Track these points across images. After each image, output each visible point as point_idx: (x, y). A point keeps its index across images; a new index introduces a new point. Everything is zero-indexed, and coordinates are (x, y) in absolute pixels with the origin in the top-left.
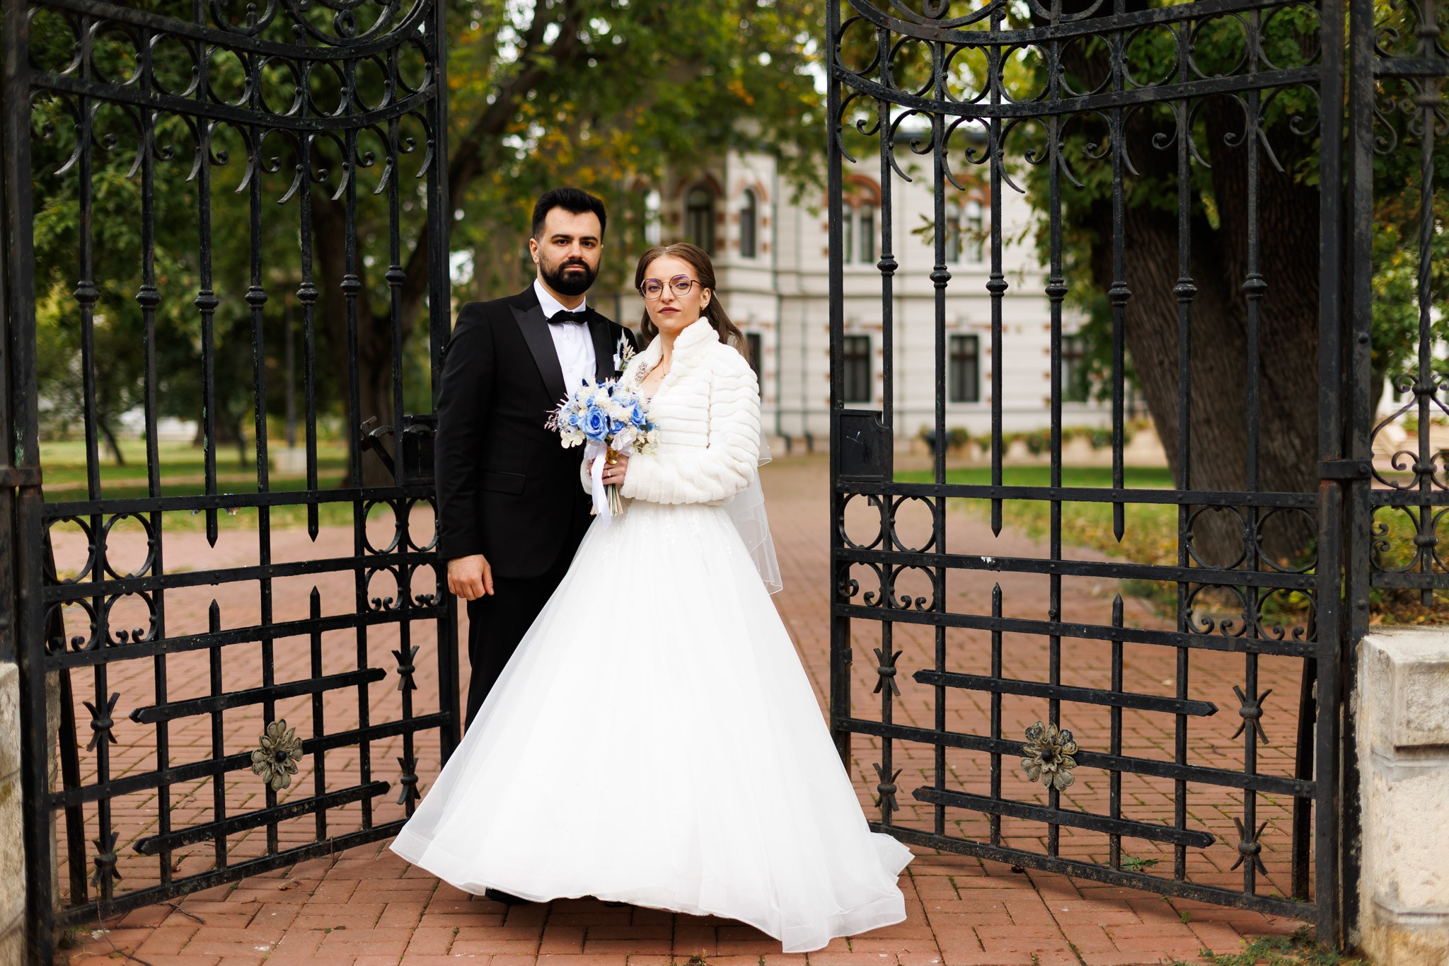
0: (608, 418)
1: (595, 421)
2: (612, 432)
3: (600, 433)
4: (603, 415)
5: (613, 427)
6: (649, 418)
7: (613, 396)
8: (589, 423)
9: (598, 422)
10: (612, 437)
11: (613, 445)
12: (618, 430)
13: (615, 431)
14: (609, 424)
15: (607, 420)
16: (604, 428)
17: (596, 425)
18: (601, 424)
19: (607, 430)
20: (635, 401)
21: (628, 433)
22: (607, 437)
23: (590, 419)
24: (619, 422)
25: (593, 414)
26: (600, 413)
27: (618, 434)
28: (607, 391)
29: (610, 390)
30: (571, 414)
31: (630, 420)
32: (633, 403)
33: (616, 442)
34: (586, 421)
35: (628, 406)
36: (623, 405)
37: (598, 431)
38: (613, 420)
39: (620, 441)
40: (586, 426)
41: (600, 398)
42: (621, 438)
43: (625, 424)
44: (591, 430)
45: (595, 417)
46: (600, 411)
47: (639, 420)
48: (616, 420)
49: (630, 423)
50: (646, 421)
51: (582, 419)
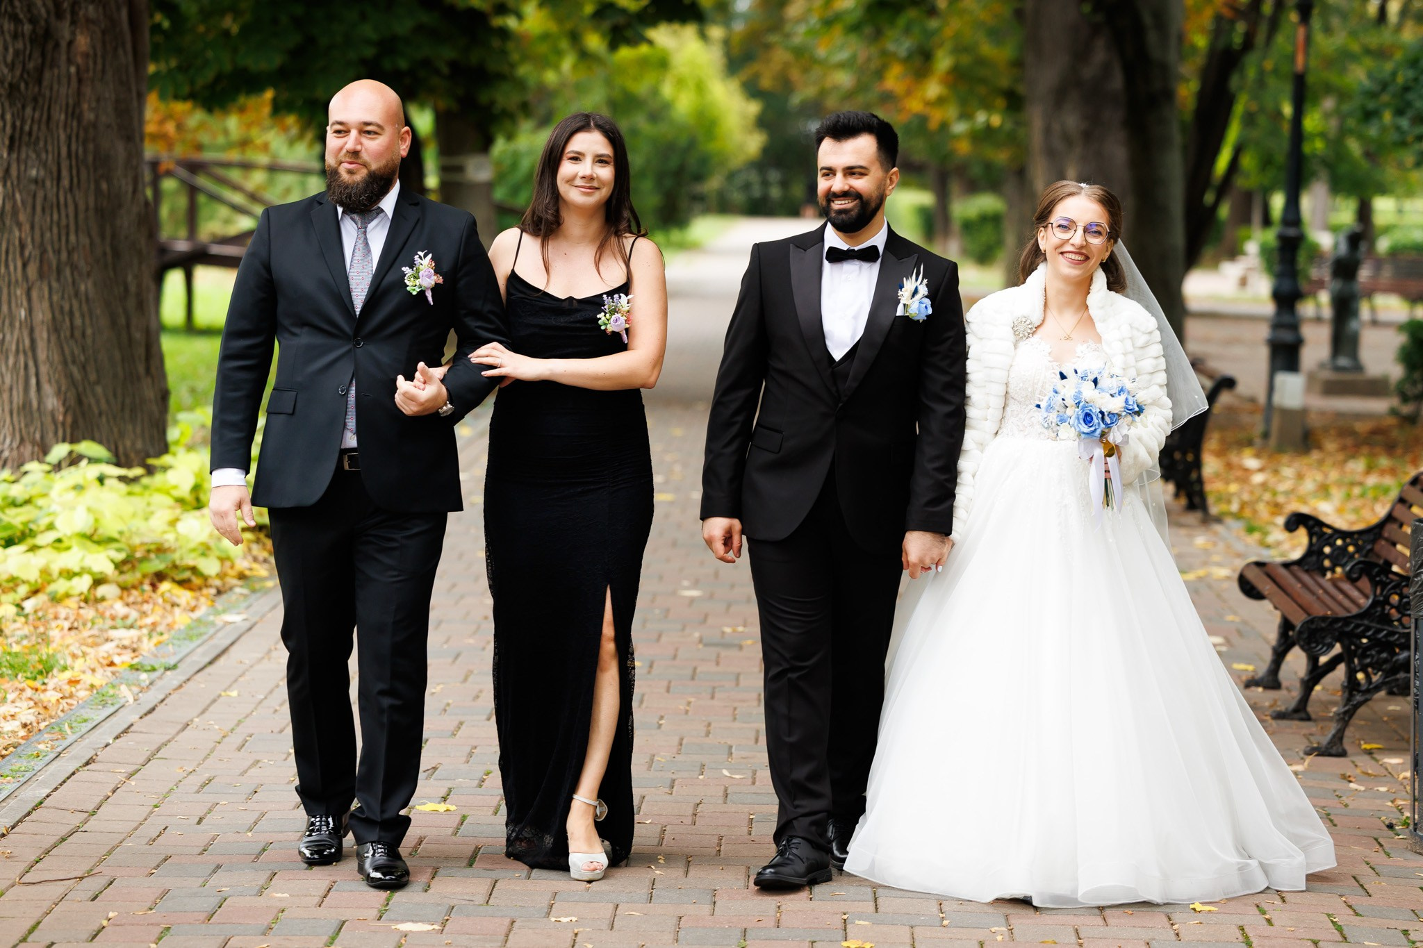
0: (1102, 413)
3: (1095, 430)
5: (1108, 420)
6: (1139, 401)
9: (1092, 419)
10: (1106, 430)
11: (1111, 438)
12: (1113, 423)
13: (1111, 424)
14: (1103, 419)
15: (1100, 416)
16: (1099, 423)
17: (1090, 422)
18: (1095, 421)
19: (1103, 426)
20: (1122, 388)
21: (1125, 424)
22: (1102, 431)
23: (1081, 417)
24: (1113, 414)
25: (1084, 412)
26: (1091, 408)
27: (1115, 427)
28: (1093, 384)
29: (1095, 381)
30: (1056, 413)
31: (1123, 410)
32: (1121, 391)
33: (1114, 436)
34: (1078, 419)
35: (1117, 395)
36: (1112, 395)
37: (1093, 429)
38: (1106, 414)
39: (1118, 433)
40: (1079, 425)
41: (1088, 392)
42: (1118, 430)
43: (1119, 415)
44: (1085, 429)
45: (1087, 415)
46: (1091, 406)
47: (1131, 407)
48: (1110, 413)
49: (1124, 413)
50: (1138, 406)
51: (1073, 418)
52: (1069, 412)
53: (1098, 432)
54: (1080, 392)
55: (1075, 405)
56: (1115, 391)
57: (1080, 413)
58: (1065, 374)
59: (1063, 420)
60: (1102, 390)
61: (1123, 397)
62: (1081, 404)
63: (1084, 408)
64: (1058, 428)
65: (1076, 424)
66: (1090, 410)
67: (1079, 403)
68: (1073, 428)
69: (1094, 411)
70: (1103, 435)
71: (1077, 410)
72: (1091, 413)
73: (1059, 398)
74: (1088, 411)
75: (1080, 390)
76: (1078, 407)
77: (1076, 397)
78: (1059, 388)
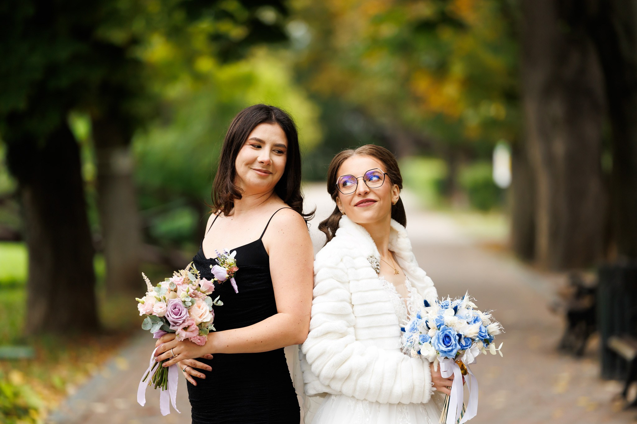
0: (460, 336)
1: (446, 339)
2: (463, 348)
3: (452, 350)
4: (454, 333)
5: (463, 343)
6: (490, 331)
7: (458, 314)
8: (441, 341)
9: (450, 340)
10: (461, 352)
11: (464, 359)
12: (467, 346)
13: (465, 346)
14: (459, 341)
15: (457, 338)
16: (456, 344)
17: (449, 342)
18: (453, 342)
19: (459, 347)
20: (477, 318)
21: (477, 348)
22: (458, 352)
23: (441, 338)
24: (468, 338)
25: (444, 334)
26: (450, 330)
27: (468, 350)
28: (453, 312)
29: (456, 310)
30: (419, 334)
31: (477, 335)
32: (476, 320)
33: (467, 356)
34: (438, 339)
35: (473, 323)
36: (468, 323)
37: (450, 348)
38: (463, 337)
39: (471, 355)
40: (439, 344)
41: (449, 317)
42: (471, 352)
43: (473, 340)
44: (443, 348)
45: (447, 336)
46: (451, 329)
47: (484, 334)
48: (465, 337)
49: (477, 339)
50: (489, 335)
51: (433, 338)
52: (431, 333)
53: (455, 352)
54: (441, 317)
55: (436, 327)
56: (471, 319)
57: (440, 334)
58: (429, 302)
59: (424, 340)
60: (461, 318)
61: (478, 324)
62: (442, 327)
63: (444, 330)
64: (420, 346)
65: (436, 343)
66: (450, 332)
67: (440, 326)
68: (433, 347)
69: (452, 333)
70: (457, 355)
71: (438, 331)
72: (450, 335)
73: (423, 322)
74: (448, 333)
75: (443, 315)
76: (439, 329)
77: (437, 320)
78: (424, 314)
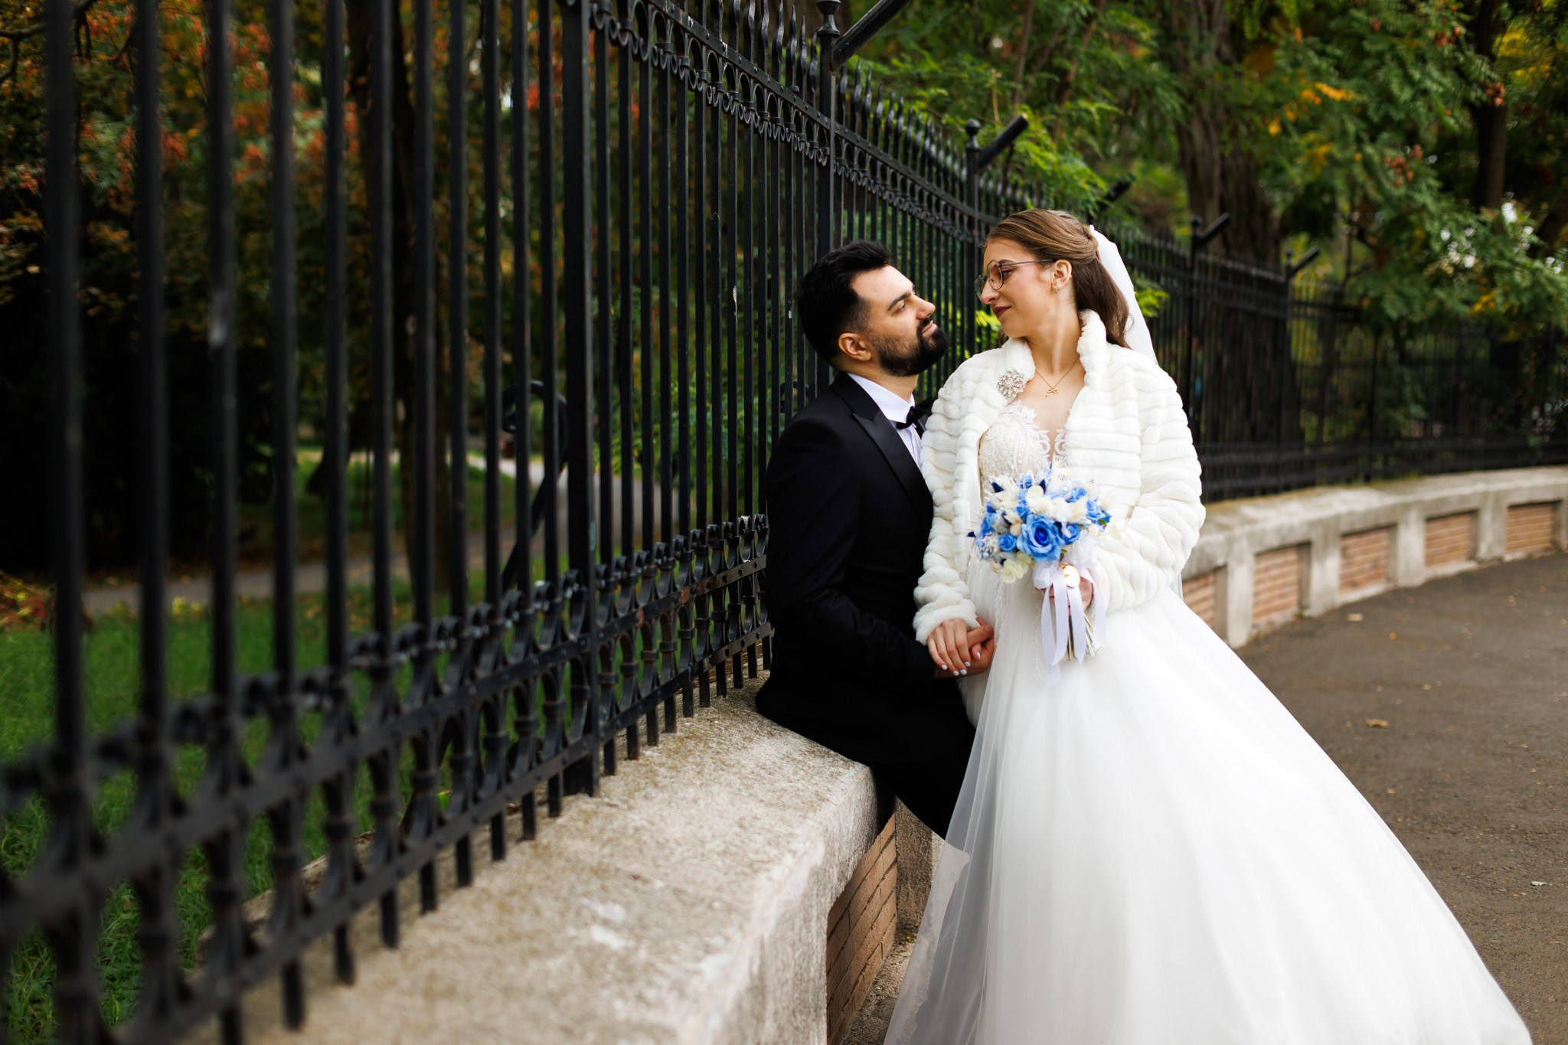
0: (1058, 524)
1: (1040, 534)
2: (1068, 542)
5: (1068, 533)
9: (1046, 534)
10: (1068, 547)
12: (1074, 537)
13: (1071, 538)
14: (1060, 532)
15: (1056, 528)
16: (1057, 539)
17: (1045, 539)
18: (1051, 536)
19: (1062, 541)
21: (1089, 536)
22: (1063, 549)
23: (1032, 534)
24: (1073, 524)
25: (1035, 527)
26: (1043, 520)
27: (1077, 541)
28: (1040, 488)
29: (1043, 484)
30: (997, 536)
31: (1085, 518)
32: (1078, 494)
34: (1028, 537)
35: (1075, 499)
36: (1068, 501)
37: (1049, 547)
38: (1064, 525)
40: (1031, 545)
41: (1036, 501)
42: (1082, 544)
43: (1081, 525)
44: (1039, 549)
45: (1040, 530)
46: (1043, 518)
47: (1095, 512)
48: (1068, 524)
49: (1088, 522)
50: (1103, 510)
51: (1020, 539)
52: (1014, 531)
53: (1058, 550)
54: (1025, 503)
55: (1021, 521)
56: (1071, 494)
57: (1029, 528)
58: (999, 484)
59: (1007, 544)
60: (1054, 495)
61: (1083, 501)
62: (1030, 517)
63: (1033, 521)
64: (1003, 555)
65: (1025, 546)
66: (1043, 523)
67: (1026, 516)
69: (1047, 523)
70: (1064, 553)
71: (1025, 525)
72: (1044, 527)
73: (998, 516)
74: (1040, 525)
75: (1025, 500)
76: (1025, 522)
77: (1019, 509)
78: (996, 504)
